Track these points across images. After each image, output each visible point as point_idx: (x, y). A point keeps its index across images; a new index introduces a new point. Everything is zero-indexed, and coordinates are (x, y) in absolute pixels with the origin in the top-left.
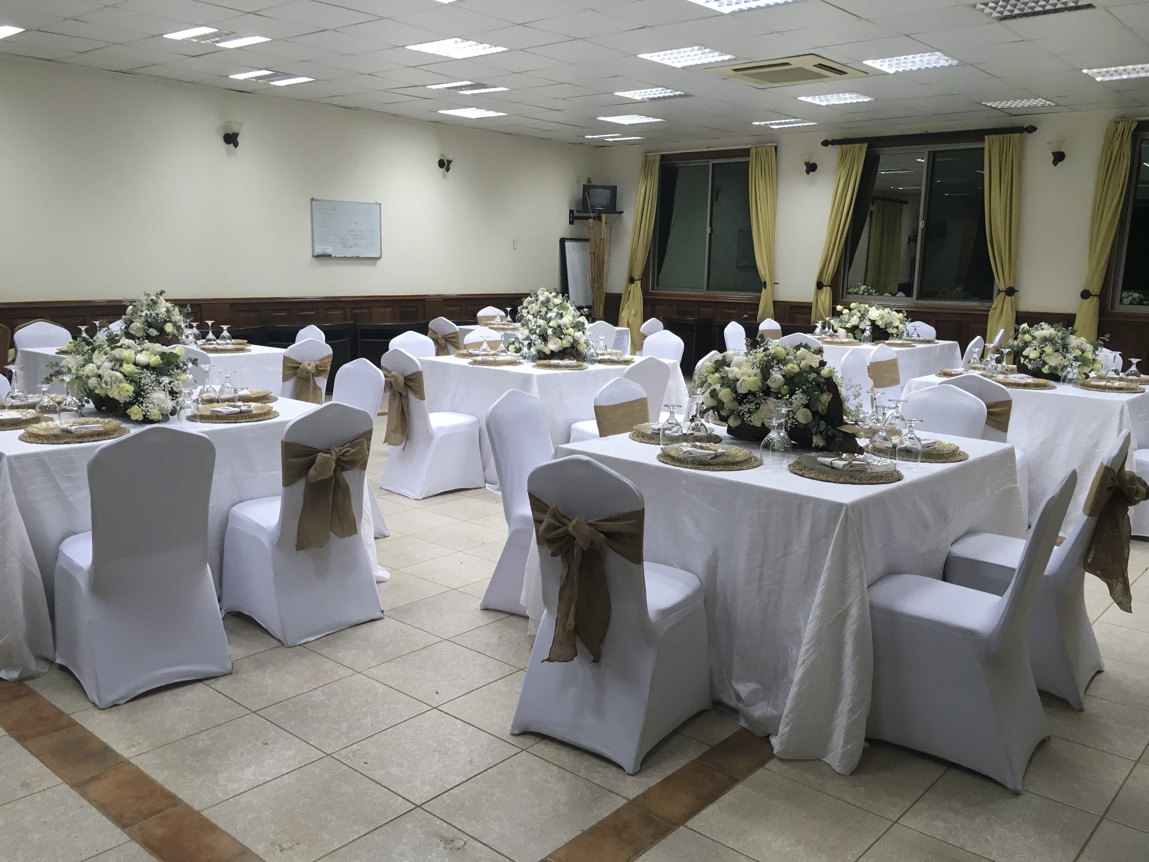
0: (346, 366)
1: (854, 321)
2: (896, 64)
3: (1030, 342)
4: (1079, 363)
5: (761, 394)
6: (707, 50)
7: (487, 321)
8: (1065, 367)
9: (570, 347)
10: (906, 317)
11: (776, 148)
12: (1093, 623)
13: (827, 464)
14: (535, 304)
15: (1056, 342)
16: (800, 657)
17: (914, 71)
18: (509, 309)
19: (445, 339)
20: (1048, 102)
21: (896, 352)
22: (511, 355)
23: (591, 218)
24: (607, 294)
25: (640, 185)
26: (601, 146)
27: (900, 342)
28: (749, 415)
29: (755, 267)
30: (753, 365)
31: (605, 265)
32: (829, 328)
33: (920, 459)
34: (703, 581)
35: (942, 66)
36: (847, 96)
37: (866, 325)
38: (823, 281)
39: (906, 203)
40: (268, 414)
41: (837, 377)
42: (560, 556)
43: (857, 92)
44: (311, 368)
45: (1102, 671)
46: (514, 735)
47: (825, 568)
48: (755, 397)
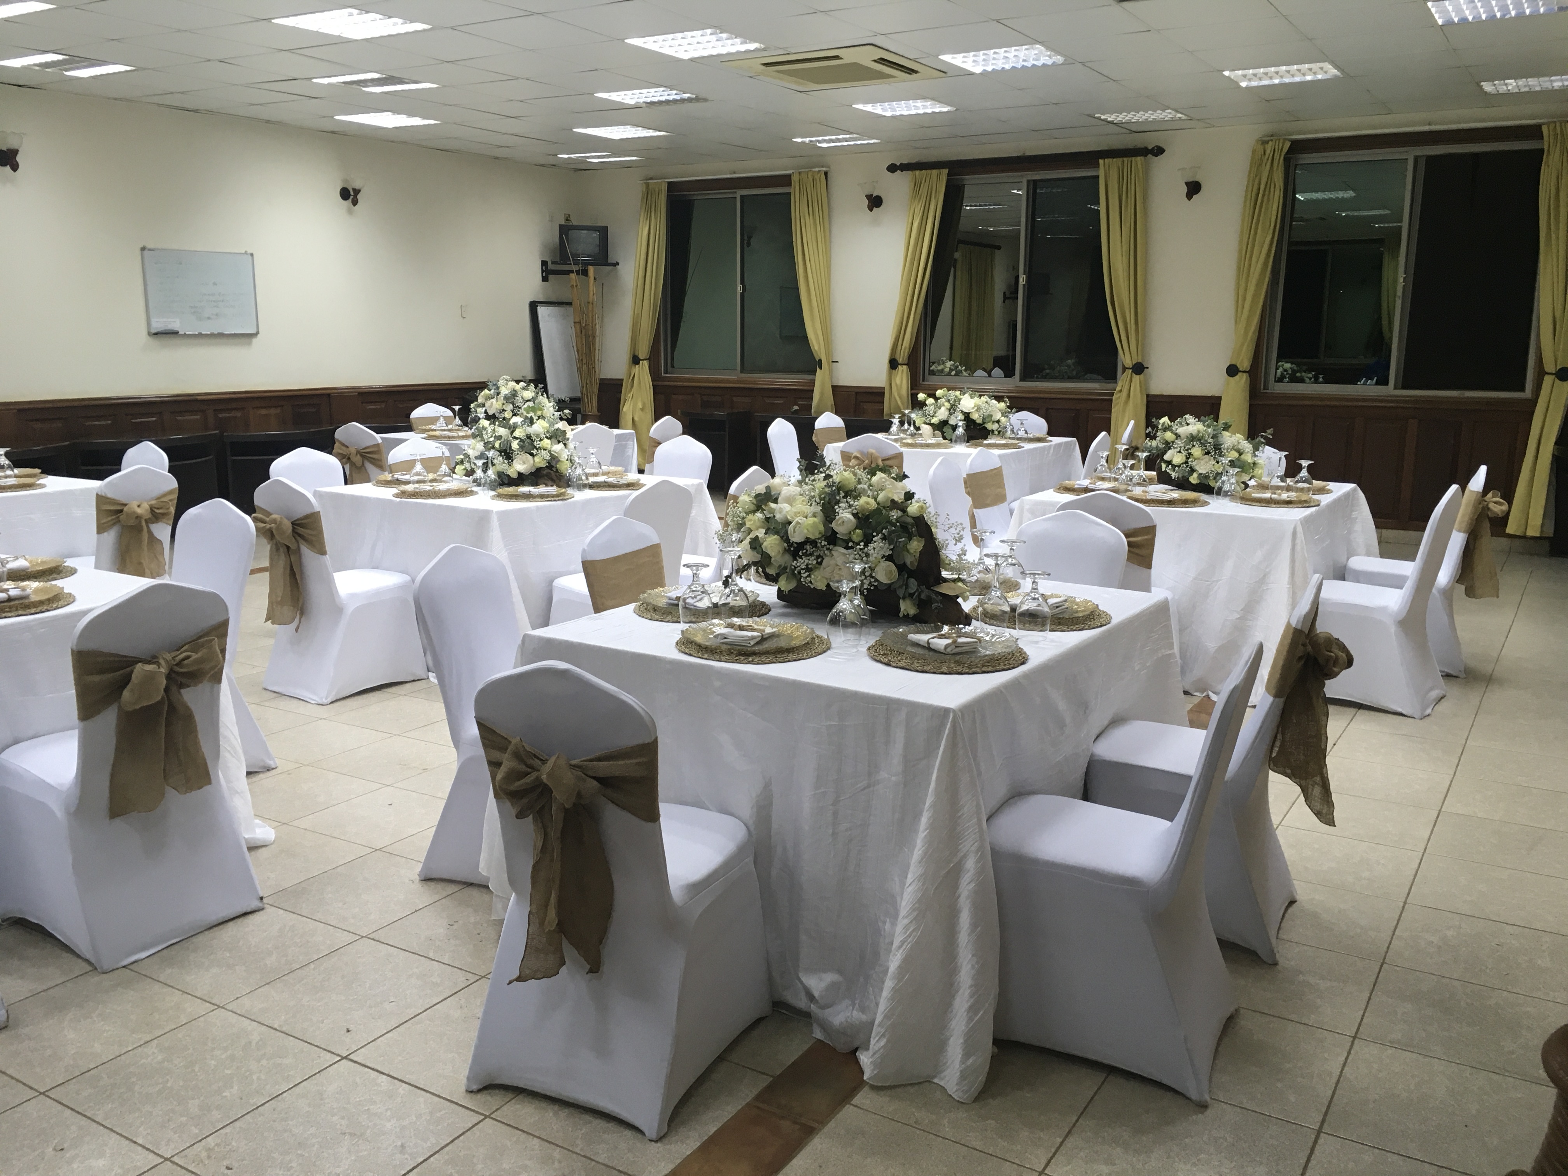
0: (193, 511)
1: (942, 414)
2: (984, 60)
3: (1173, 442)
4: (1237, 470)
5: (823, 543)
6: (724, 35)
7: (425, 426)
8: (1219, 475)
9: (547, 466)
10: (1008, 407)
11: (826, 174)
12: (1277, 827)
13: (921, 643)
14: (495, 399)
15: (1206, 441)
16: (896, 936)
17: (1008, 70)
18: (457, 408)
19: (361, 455)
20: (1179, 115)
21: (1000, 456)
22: (458, 481)
23: (572, 272)
24: (601, 380)
25: (641, 224)
26: (581, 169)
27: (1003, 442)
28: (807, 574)
29: (806, 338)
30: (810, 500)
31: (597, 339)
32: (909, 424)
33: (1048, 627)
34: (752, 829)
35: (1044, 65)
36: (919, 103)
37: (957, 419)
38: (897, 357)
39: (999, 248)
40: (57, 599)
41: (930, 513)
42: (531, 817)
43: (933, 99)
44: (143, 510)
45: (1296, 901)
46: (471, 1092)
47: (927, 804)
48: (816, 546)
